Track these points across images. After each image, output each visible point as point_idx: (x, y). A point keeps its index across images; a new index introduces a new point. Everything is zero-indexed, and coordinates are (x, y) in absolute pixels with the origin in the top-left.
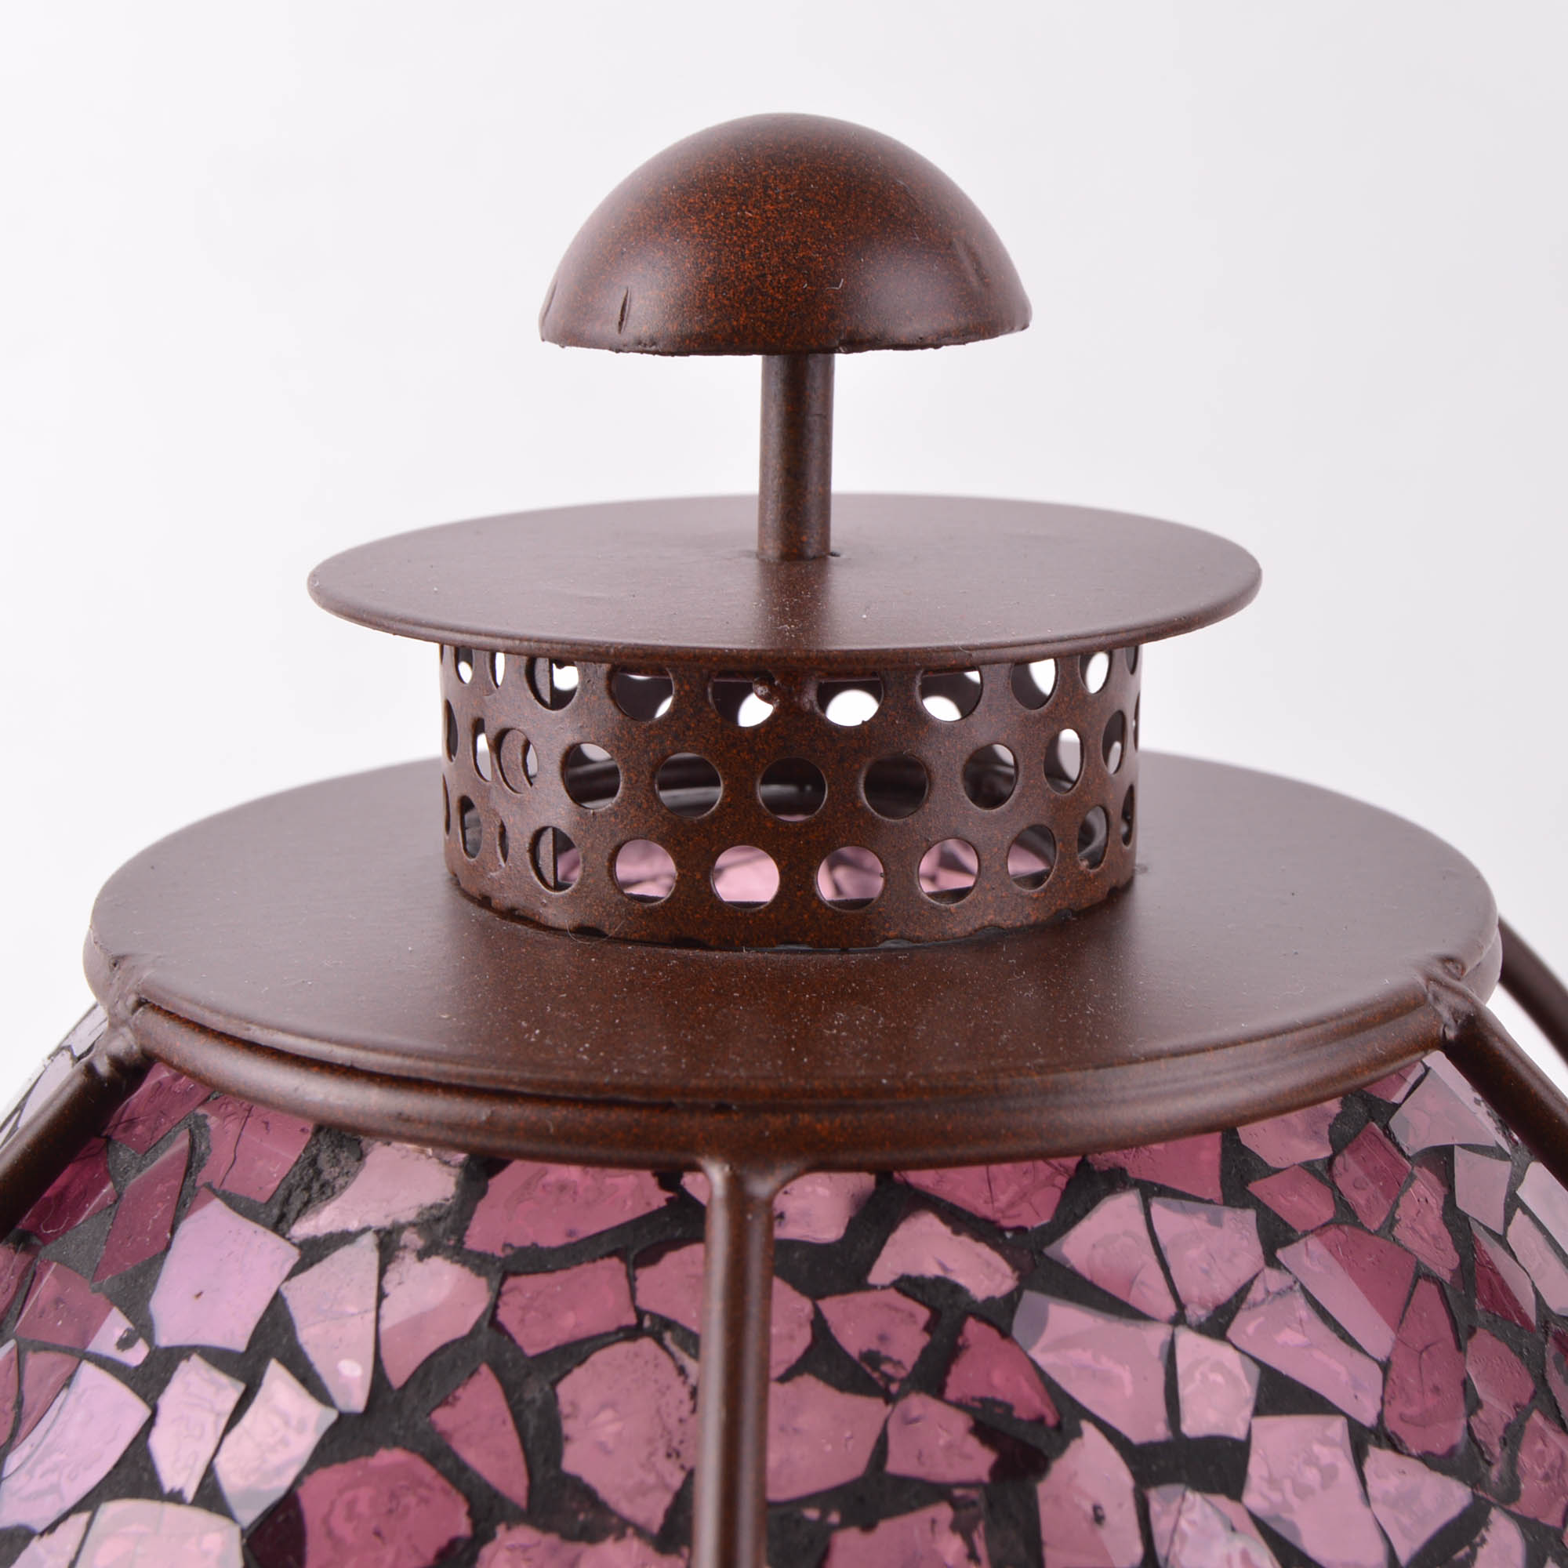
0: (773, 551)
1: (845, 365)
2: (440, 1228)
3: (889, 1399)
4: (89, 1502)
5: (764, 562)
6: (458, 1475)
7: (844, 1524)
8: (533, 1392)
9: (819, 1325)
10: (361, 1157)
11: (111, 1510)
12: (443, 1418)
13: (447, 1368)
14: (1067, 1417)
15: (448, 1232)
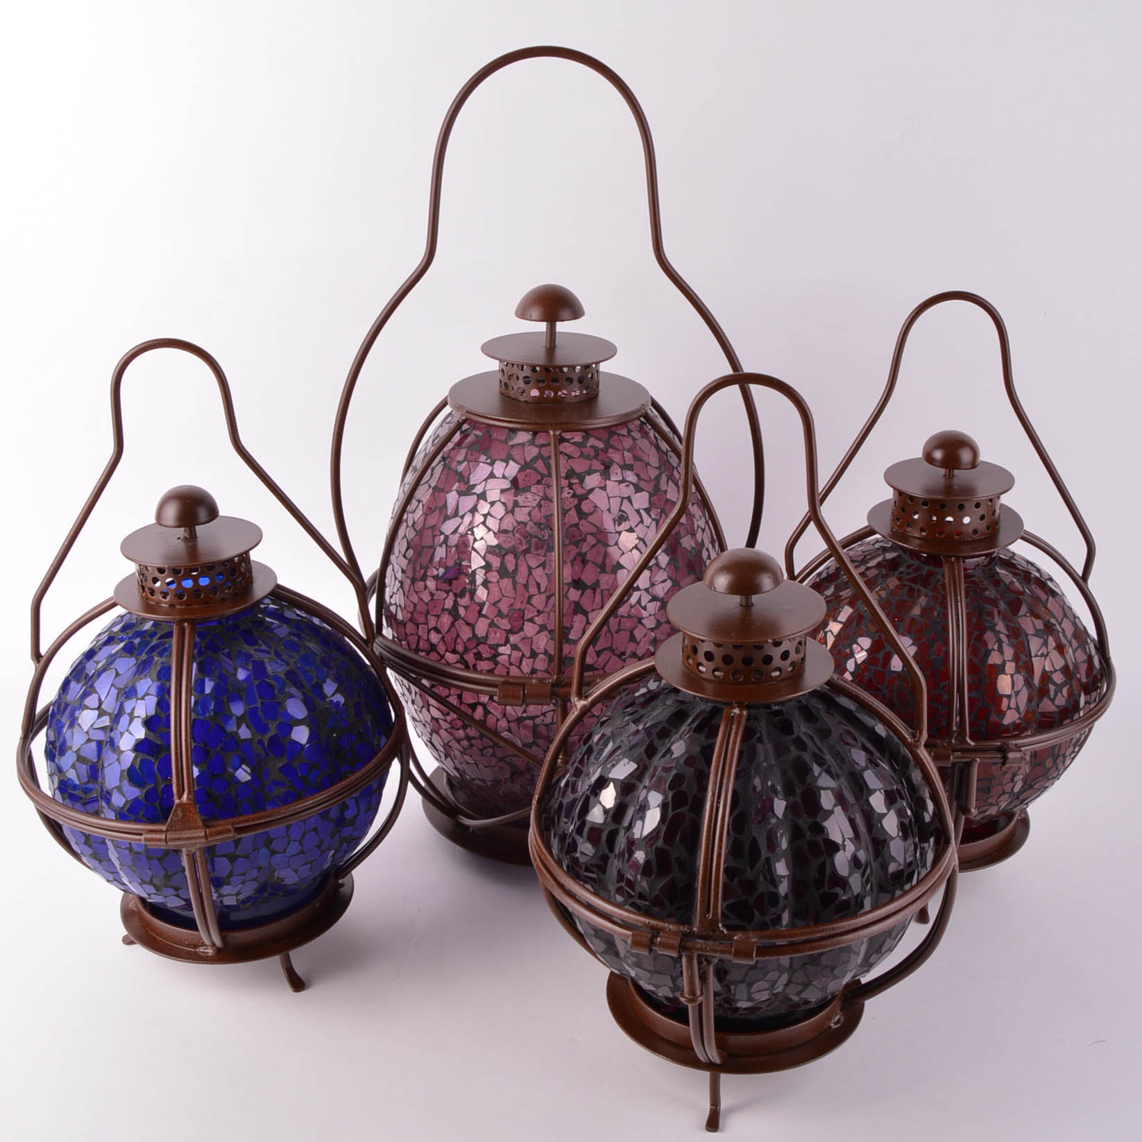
0: (548, 347)
1: (558, 323)
3: (591, 460)
4: (486, 480)
5: (546, 349)
6: (538, 472)
8: (547, 462)
9: (581, 452)
10: (516, 435)
11: (489, 480)
12: (535, 465)
13: (535, 459)
14: (612, 462)
15: (532, 442)
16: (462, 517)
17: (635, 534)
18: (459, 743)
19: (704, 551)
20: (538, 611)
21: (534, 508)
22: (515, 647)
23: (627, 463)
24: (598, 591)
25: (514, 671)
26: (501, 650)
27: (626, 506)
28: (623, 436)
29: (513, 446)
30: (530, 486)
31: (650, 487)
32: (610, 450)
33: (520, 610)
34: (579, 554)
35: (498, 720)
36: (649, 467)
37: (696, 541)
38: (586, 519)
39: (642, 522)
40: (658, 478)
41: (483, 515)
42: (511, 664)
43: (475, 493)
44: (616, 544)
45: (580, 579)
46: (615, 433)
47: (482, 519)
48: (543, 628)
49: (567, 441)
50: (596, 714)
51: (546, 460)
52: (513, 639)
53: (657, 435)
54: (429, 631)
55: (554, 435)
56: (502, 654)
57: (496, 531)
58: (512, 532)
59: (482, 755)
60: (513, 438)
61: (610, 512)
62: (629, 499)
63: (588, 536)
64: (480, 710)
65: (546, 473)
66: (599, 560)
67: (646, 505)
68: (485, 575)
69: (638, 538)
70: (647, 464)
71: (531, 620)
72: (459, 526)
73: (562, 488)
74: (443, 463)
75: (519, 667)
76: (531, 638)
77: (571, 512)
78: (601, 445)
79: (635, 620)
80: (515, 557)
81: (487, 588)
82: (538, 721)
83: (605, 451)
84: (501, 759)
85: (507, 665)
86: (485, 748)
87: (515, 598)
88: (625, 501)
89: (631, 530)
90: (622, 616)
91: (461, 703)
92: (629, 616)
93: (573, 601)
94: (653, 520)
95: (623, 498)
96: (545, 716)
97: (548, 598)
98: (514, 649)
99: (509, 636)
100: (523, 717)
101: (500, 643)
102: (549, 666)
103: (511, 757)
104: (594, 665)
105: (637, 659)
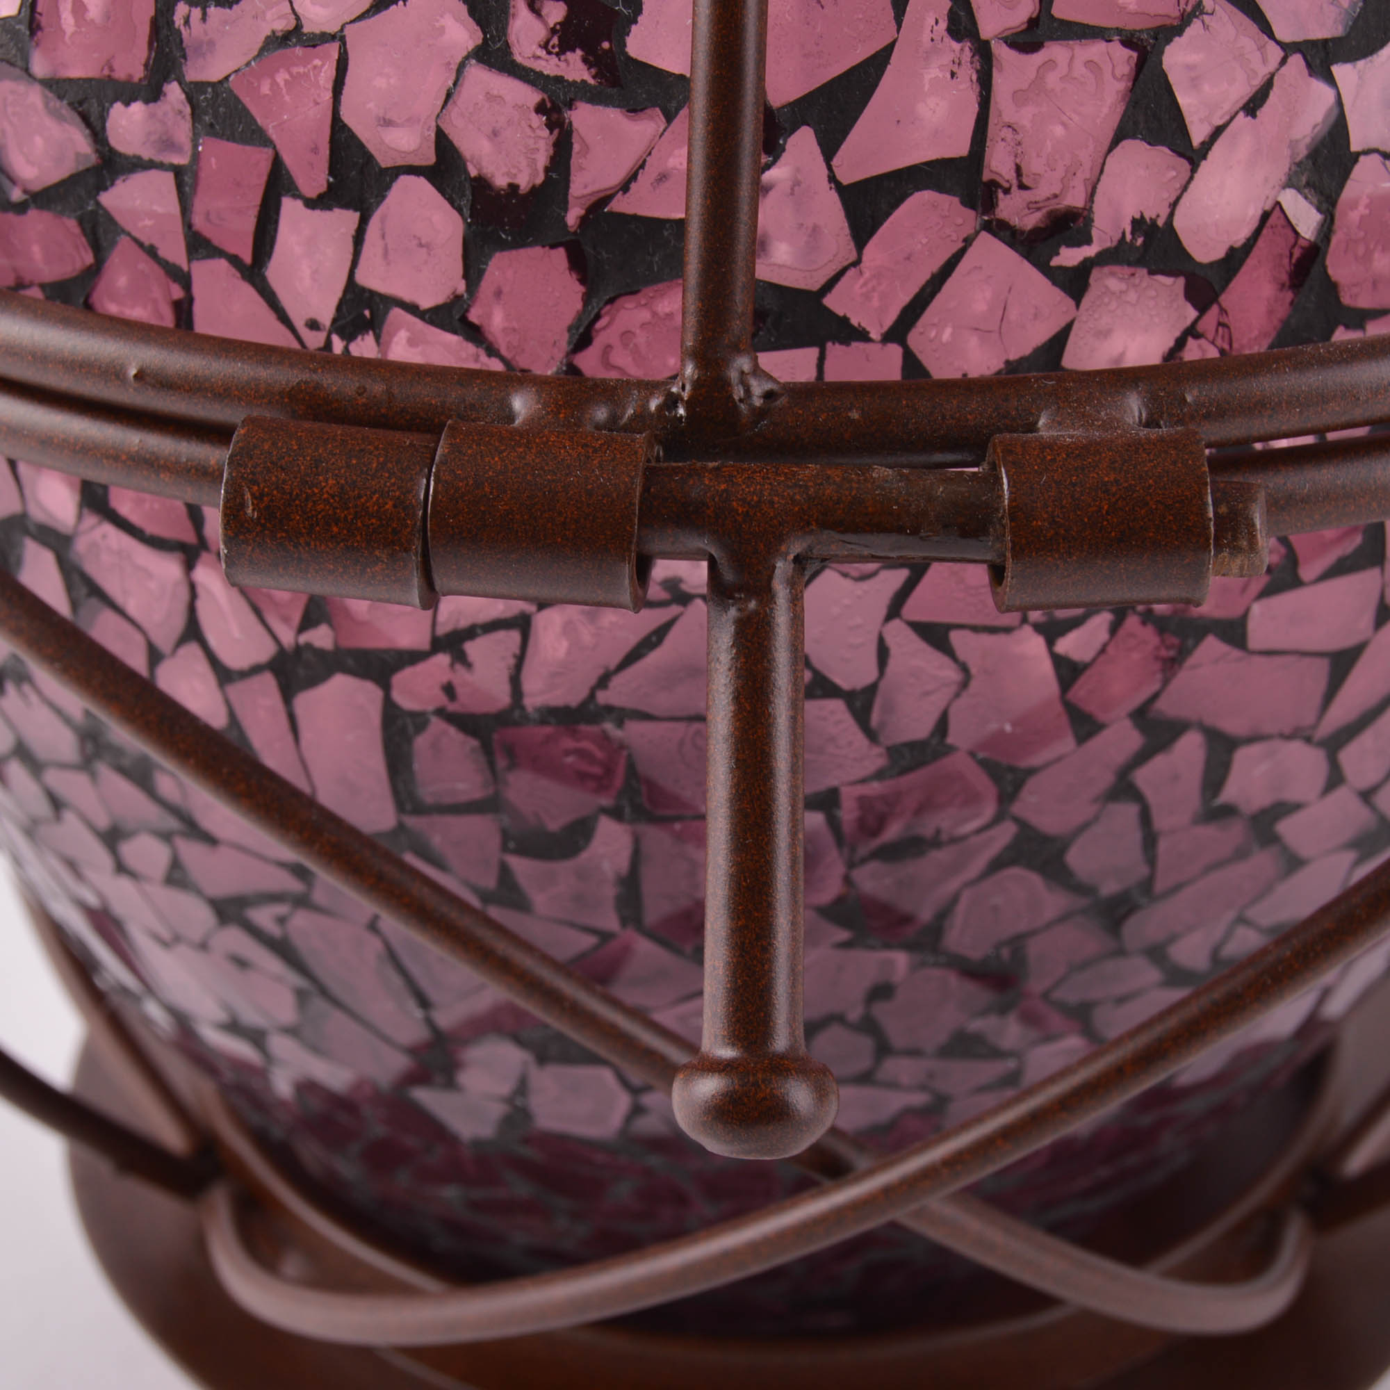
22: (218, 114)
26: (133, 126)
42: (199, 245)
56: (138, 164)
76: (339, 38)
85: (175, 252)
98: (211, 130)
99: (178, 20)
100: (309, 646)
101: (120, 74)
102: (466, 276)
103: (281, 909)
104: (829, 301)
105: (1181, 282)
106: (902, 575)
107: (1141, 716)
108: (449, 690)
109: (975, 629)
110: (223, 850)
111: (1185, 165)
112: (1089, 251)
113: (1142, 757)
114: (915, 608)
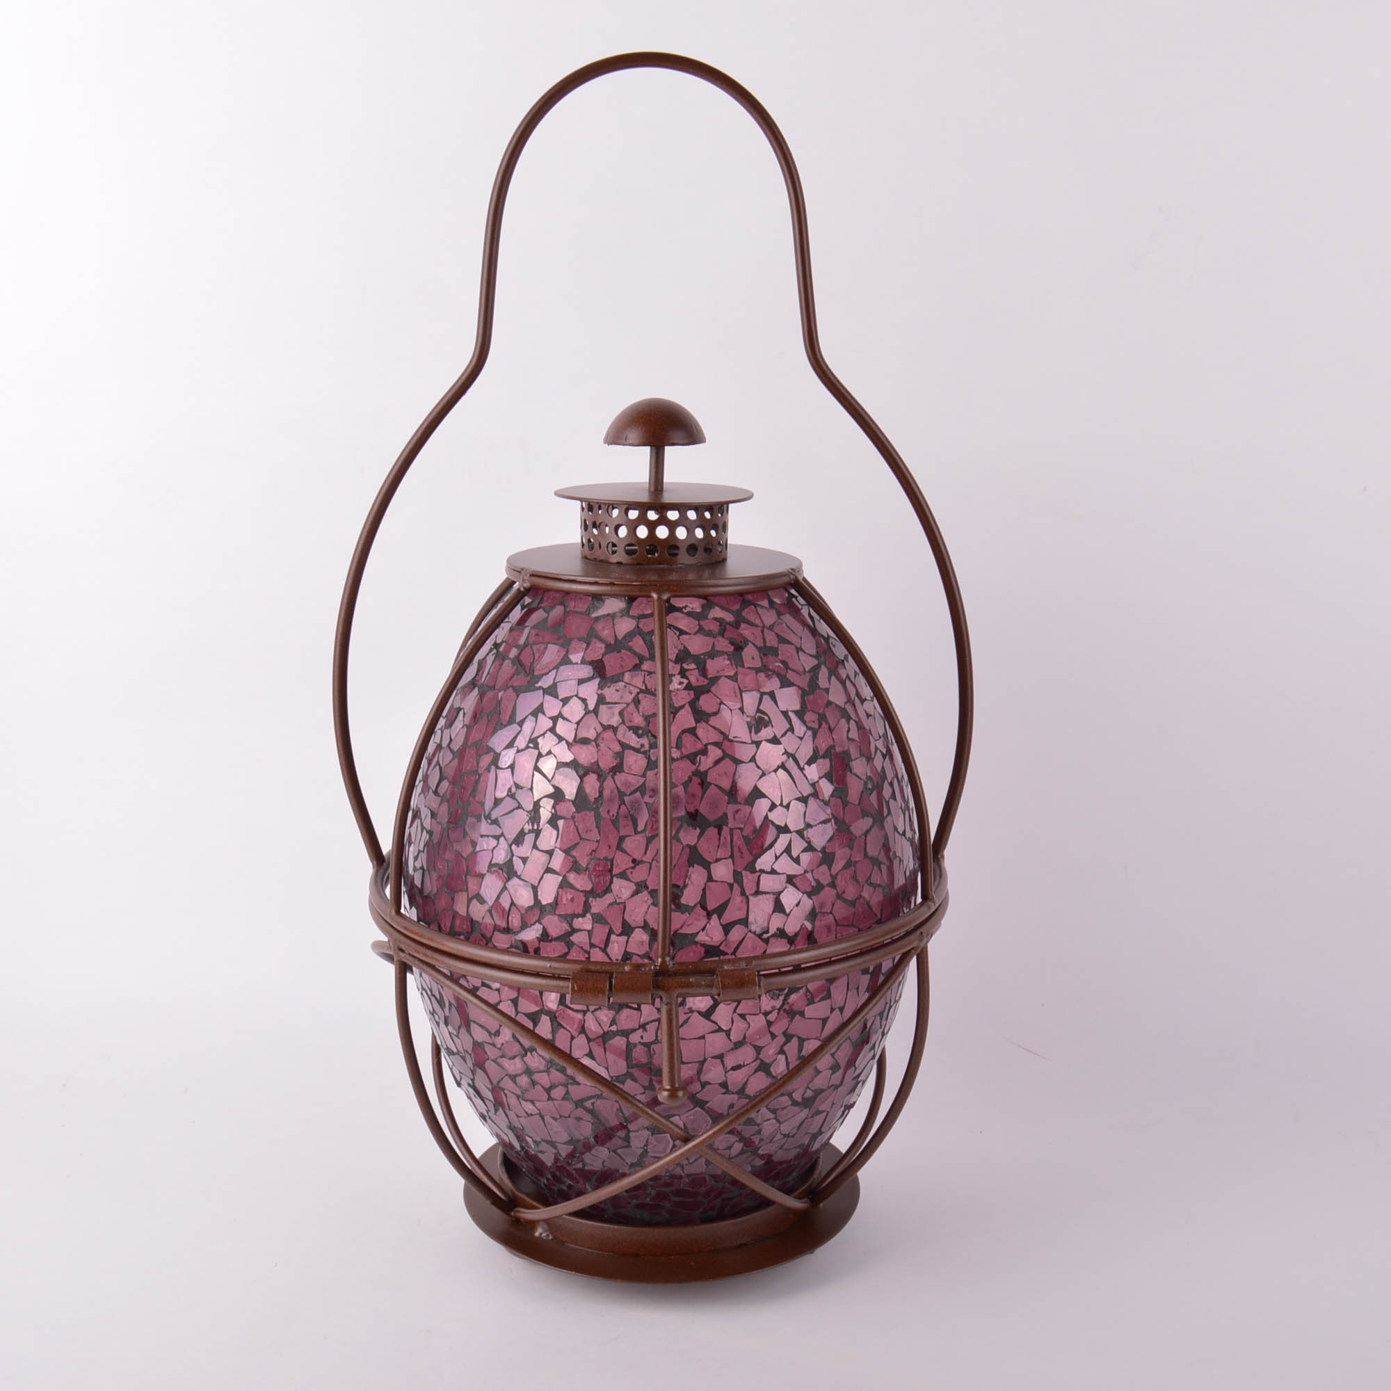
0: (652, 489)
1: (668, 449)
2: (624, 612)
3: (714, 637)
4: (557, 667)
5: (650, 492)
6: (635, 653)
7: (708, 658)
8: (648, 638)
9: (700, 625)
10: (604, 602)
11: (562, 668)
12: (630, 644)
13: (630, 636)
14: (746, 642)
15: (626, 613)
16: (521, 724)
17: (781, 747)
18: (515, 1082)
19: (886, 785)
20: (634, 861)
21: (628, 704)
22: (598, 919)
23: (768, 644)
24: (725, 831)
25: (597, 956)
26: (578, 923)
27: (767, 705)
28: (762, 607)
29: (597, 619)
30: (623, 674)
31: (804, 682)
32: (743, 625)
33: (606, 859)
34: (697, 773)
35: (573, 1038)
36: (801, 653)
37: (874, 768)
38: (707, 722)
39: (791, 729)
40: (815, 670)
41: (551, 718)
42: (592, 945)
43: (540, 688)
44: (753, 759)
45: (697, 811)
46: (750, 603)
47: (550, 724)
48: (641, 887)
49: (679, 610)
50: (725, 1028)
51: (647, 637)
52: (597, 906)
53: (813, 613)
54: (469, 901)
55: (659, 598)
56: (579, 930)
57: (571, 740)
58: (595, 740)
59: (550, 1098)
60: (598, 608)
61: (743, 712)
62: (772, 695)
63: (709, 747)
64: (545, 1021)
65: (647, 655)
66: (726, 785)
67: (797, 707)
68: (554, 807)
69: (786, 752)
70: (799, 649)
71: (623, 875)
72: (516, 737)
73: (671, 676)
74: (495, 651)
75: (604, 950)
76: (624, 904)
77: (683, 712)
78: (729, 618)
79: (784, 878)
80: (598, 779)
81: (556, 827)
82: (635, 1038)
83: (736, 625)
84: (579, 1104)
85: (587, 947)
86: (552, 1087)
87: (598, 841)
88: (766, 698)
89: (775, 741)
90: (762, 871)
91: (517, 1012)
92: (773, 872)
93: (688, 845)
94: (809, 728)
95: (762, 694)
96: (645, 1030)
97: (650, 840)
98: (597, 922)
99: (590, 901)
100: (611, 1031)
101: (576, 913)
102: (649, 948)
103: (593, 1100)
104: (721, 948)
105: (786, 940)
106: (736, 1004)
107: (784, 1033)
108: (642, 1037)
109: (751, 1015)
110: (582, 1086)
111: (786, 917)
112: (769, 934)
113: (785, 1044)
114: (739, 1011)
